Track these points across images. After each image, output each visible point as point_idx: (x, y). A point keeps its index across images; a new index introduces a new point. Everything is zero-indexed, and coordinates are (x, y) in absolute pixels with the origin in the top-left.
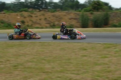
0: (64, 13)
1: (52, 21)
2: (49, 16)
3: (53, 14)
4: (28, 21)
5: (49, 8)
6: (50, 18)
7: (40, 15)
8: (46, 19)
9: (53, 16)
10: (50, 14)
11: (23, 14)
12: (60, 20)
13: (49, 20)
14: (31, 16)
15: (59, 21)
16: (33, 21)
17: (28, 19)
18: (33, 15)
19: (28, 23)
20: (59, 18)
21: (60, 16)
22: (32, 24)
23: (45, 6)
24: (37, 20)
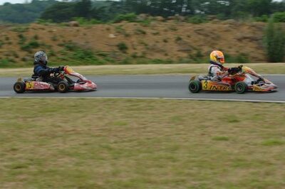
0: (225, 24)
1: (194, 44)
2: (188, 33)
3: (198, 26)
4: (135, 43)
5: (198, 11)
6: (189, 36)
7: (166, 31)
8: (179, 39)
9: (198, 32)
10: (190, 28)
11: (123, 27)
12: (213, 41)
13: (186, 43)
14: (144, 33)
16: (146, 45)
17: (134, 39)
18: (148, 30)
19: (135, 49)
20: (213, 36)
21: (215, 32)
22: (144, 53)
23: (187, 8)
24: (157, 42)
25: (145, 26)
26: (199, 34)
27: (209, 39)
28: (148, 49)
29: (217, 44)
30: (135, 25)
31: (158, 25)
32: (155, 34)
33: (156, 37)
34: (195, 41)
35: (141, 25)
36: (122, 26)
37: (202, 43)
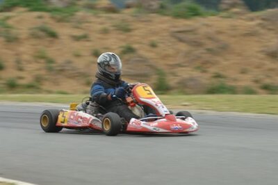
0: (252, 19)
1: (161, 65)
2: (154, 38)
3: (183, 24)
4: (25, 57)
6: (153, 45)
7: (105, 32)
8: (129, 50)
9: (178, 36)
10: (164, 26)
11: (10, 22)
13: (143, 60)
14: (53, 35)
15: (203, 66)
16: (50, 61)
17: (26, 49)
18: (64, 31)
19: (21, 69)
20: (210, 45)
21: (221, 37)
22: (39, 79)
24: (78, 56)
25: (60, 21)
26: (181, 40)
27: (199, 51)
28: (50, 69)
29: (213, 64)
30: (40, 17)
31: (93, 19)
32: (77, 39)
33: (77, 45)
34: (166, 57)
35: (53, 18)
36: (8, 18)
37: (179, 60)
